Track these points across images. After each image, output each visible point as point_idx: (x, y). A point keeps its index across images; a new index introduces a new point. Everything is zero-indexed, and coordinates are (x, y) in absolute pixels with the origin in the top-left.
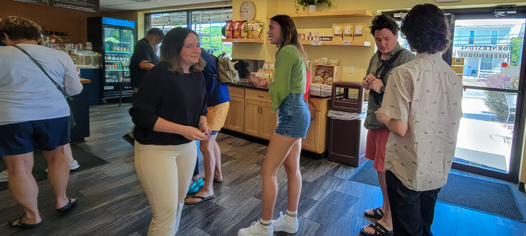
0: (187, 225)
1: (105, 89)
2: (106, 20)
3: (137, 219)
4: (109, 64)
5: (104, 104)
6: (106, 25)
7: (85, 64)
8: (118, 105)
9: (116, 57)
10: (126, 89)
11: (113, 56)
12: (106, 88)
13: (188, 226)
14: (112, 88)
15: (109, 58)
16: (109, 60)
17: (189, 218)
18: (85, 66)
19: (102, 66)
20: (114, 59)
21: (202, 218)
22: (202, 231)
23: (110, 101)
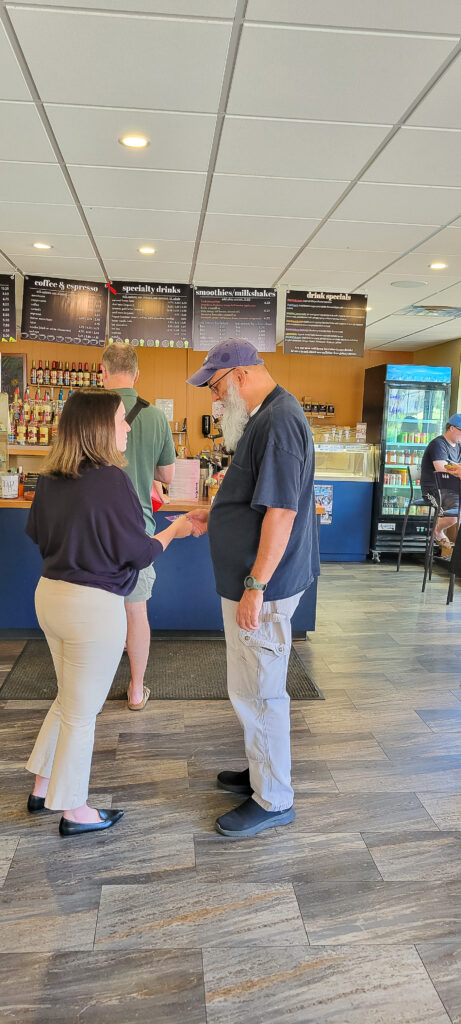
0: (396, 928)
1: (380, 529)
2: (395, 372)
3: (307, 853)
4: (392, 471)
5: (375, 562)
6: (396, 382)
7: (354, 473)
8: (394, 568)
9: (407, 455)
10: (420, 533)
11: (401, 454)
12: (382, 527)
13: (395, 933)
14: (390, 527)
15: (393, 459)
16: (393, 463)
17: (408, 911)
18: (352, 475)
19: (378, 476)
20: (402, 459)
21: (439, 932)
22: (422, 970)
23: (388, 558)
